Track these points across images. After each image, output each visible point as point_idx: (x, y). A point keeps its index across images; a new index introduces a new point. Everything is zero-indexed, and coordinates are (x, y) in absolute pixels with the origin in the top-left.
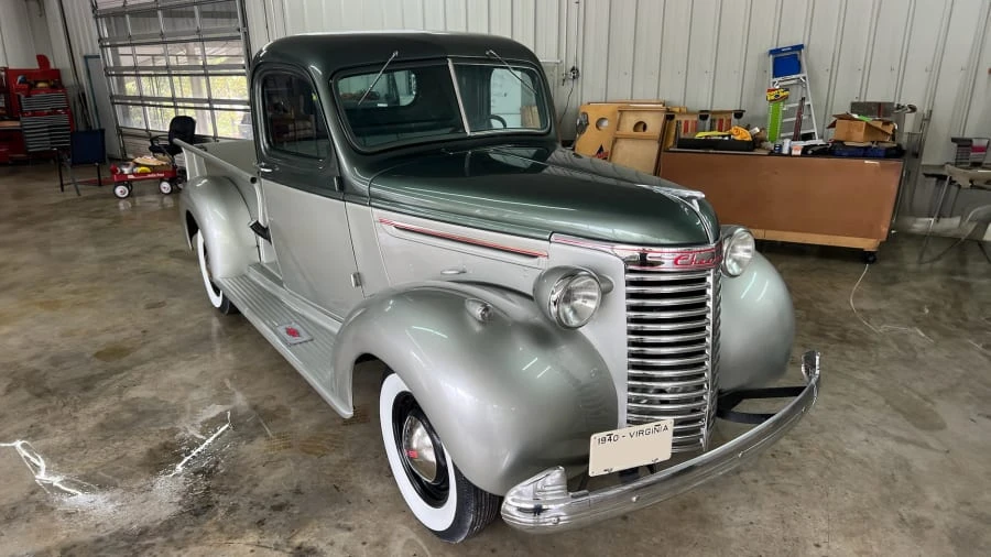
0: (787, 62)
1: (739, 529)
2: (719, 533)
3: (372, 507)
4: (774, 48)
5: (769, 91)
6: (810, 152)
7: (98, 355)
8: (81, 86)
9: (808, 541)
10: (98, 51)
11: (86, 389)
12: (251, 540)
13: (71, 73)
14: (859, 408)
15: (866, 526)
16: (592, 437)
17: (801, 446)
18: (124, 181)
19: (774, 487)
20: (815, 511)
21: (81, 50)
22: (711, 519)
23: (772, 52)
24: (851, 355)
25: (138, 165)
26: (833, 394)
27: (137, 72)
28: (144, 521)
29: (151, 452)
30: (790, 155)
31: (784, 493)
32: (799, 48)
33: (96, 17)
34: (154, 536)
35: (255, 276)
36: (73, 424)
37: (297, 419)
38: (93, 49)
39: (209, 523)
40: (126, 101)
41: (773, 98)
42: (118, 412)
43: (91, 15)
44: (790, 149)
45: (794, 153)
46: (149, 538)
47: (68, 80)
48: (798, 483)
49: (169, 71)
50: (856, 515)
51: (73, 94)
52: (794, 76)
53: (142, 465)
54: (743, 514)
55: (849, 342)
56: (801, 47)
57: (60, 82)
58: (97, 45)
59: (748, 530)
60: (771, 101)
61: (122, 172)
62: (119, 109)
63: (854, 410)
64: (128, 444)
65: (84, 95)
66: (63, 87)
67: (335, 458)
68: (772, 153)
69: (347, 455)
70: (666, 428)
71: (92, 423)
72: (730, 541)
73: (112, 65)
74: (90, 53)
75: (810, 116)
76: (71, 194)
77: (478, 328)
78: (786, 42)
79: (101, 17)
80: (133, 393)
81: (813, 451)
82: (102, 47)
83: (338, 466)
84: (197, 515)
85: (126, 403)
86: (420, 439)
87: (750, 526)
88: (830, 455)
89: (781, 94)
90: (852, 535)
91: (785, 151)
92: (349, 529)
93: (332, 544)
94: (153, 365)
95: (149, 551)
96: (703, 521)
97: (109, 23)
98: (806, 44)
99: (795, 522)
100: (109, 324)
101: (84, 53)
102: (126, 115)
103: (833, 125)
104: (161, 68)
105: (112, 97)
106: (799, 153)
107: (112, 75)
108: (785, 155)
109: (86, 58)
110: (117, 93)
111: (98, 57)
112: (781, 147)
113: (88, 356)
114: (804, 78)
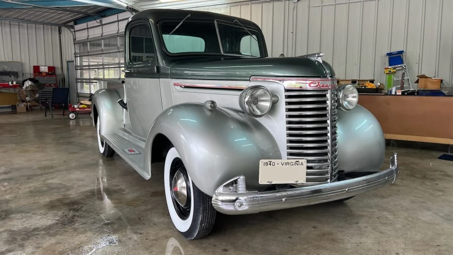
0: (396, 59)
1: (353, 245)
2: (342, 246)
3: (156, 226)
4: (389, 52)
5: (386, 69)
6: (406, 93)
7: (40, 168)
8: (64, 75)
9: (392, 252)
10: (73, 59)
11: (28, 179)
12: (88, 235)
13: (60, 70)
14: (429, 203)
15: (427, 247)
16: (261, 161)
17: (394, 215)
18: (74, 111)
19: (376, 230)
20: (398, 240)
21: (66, 59)
22: (338, 240)
23: (388, 54)
24: (428, 183)
25: (81, 104)
26: (415, 196)
27: (89, 67)
28: (37, 226)
29: (51, 202)
30: (396, 95)
31: (382, 233)
32: (401, 52)
33: (75, 44)
34: (41, 231)
35: (121, 133)
36: (17, 190)
37: (128, 193)
38: (71, 59)
39: (70, 227)
40: (82, 81)
41: (388, 72)
42: (40, 187)
43: (72, 42)
44: (396, 93)
45: (397, 94)
46: (38, 231)
47: (58, 72)
48: (390, 229)
49: (103, 67)
50: (422, 243)
51: (59, 78)
52: (399, 66)
53: (46, 206)
54: (356, 239)
55: (428, 179)
56: (403, 52)
57: (55, 72)
58: (73, 56)
59: (359, 245)
60: (387, 73)
61: (74, 107)
62: (79, 84)
63: (426, 203)
64: (41, 198)
65: (64, 79)
66: (55, 75)
67: (143, 208)
68: (386, 94)
69: (149, 207)
70: (302, 164)
71: (27, 190)
72: (347, 249)
73: (79, 65)
74: (70, 60)
75: (409, 84)
76: (49, 117)
77: (209, 113)
78: (395, 50)
79: (77, 44)
80: (50, 181)
81: (401, 218)
82: (76, 57)
83: (143, 211)
84: (65, 225)
85: (47, 184)
86: (181, 183)
87: (360, 244)
88: (410, 219)
89: (392, 71)
90: (418, 251)
91: (393, 93)
92: (141, 234)
93: (130, 239)
94: (64, 172)
95: (36, 236)
96: (334, 241)
97: (80, 47)
98: (405, 51)
99: (385, 244)
100: (48, 158)
101: (67, 60)
102: (82, 87)
103: (417, 82)
104: (100, 65)
105: (77, 79)
106: (400, 94)
107: (78, 69)
108: (393, 95)
109: (68, 62)
110: (79, 77)
111: (73, 61)
112: (391, 91)
113: (34, 168)
114: (405, 66)
